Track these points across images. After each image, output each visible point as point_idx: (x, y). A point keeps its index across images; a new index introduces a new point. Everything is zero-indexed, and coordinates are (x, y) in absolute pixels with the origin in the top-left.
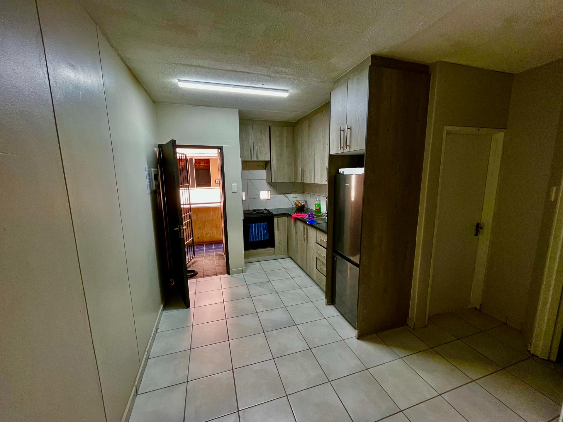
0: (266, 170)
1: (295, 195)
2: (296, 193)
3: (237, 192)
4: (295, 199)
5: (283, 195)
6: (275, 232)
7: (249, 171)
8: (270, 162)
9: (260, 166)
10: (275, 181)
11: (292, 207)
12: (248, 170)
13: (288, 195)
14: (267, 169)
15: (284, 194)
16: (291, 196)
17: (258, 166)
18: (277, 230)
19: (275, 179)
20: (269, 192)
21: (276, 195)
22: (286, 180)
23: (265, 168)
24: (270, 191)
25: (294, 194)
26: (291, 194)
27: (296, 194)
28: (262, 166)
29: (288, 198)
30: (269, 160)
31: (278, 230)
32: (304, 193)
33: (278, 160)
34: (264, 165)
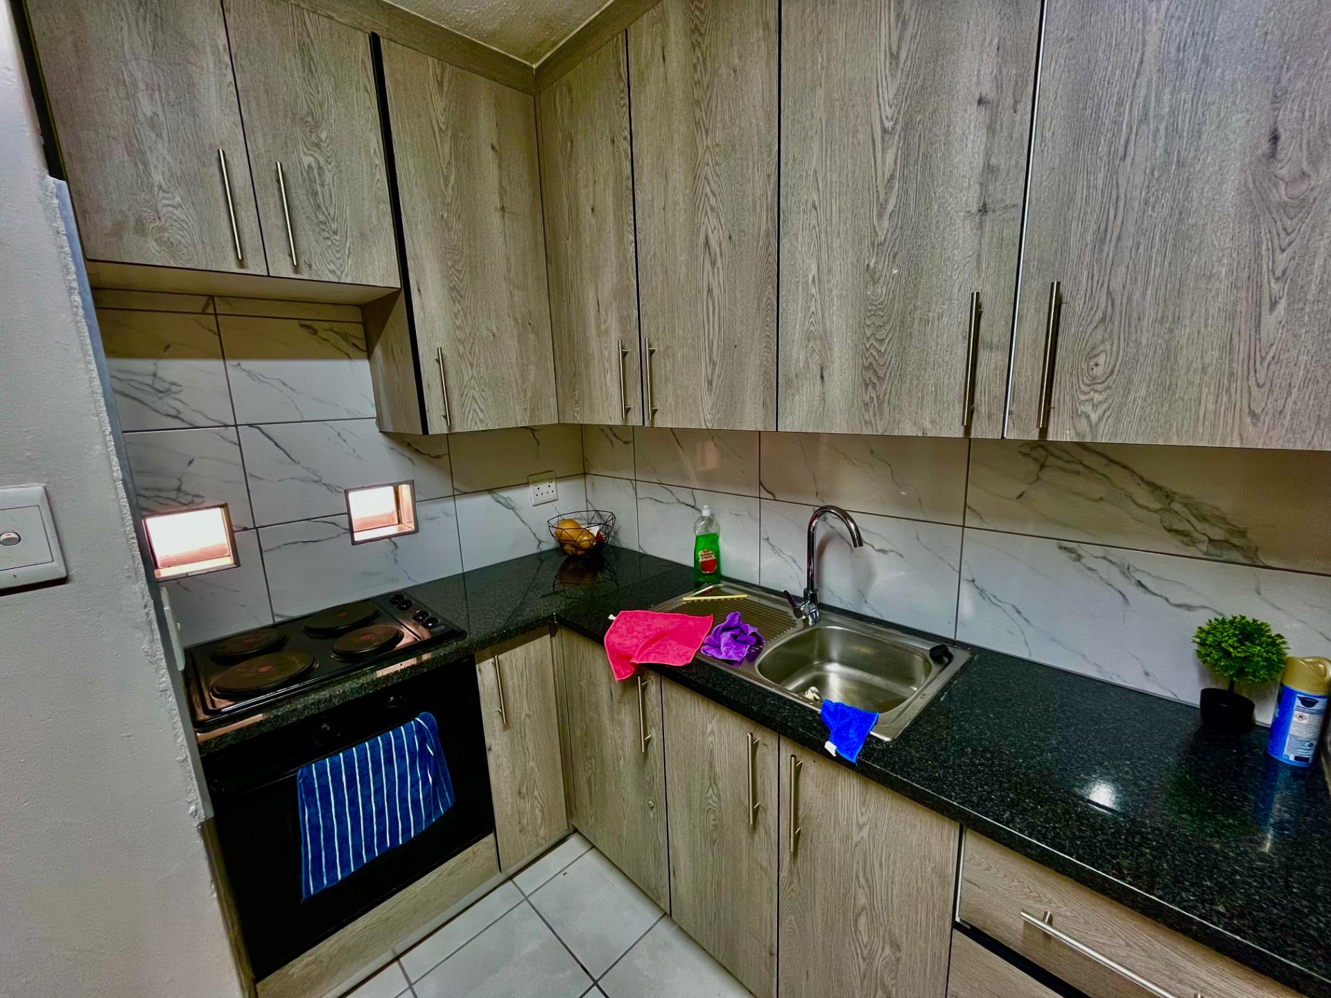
0: (369, 355)
1: (547, 489)
2: (550, 480)
3: (62, 581)
4: (549, 512)
5: (486, 499)
6: (488, 740)
7: (246, 364)
8: (403, 294)
9: (330, 335)
10: (450, 428)
11: (535, 551)
12: (234, 357)
13: (515, 495)
14: (378, 351)
15: (490, 491)
16: (525, 497)
17: (315, 332)
18: (498, 723)
19: (448, 416)
20: (405, 490)
21: (449, 505)
22: (519, 418)
23: (362, 345)
24: (411, 483)
25: (544, 487)
26: (527, 484)
27: (553, 484)
28: (345, 337)
29: (513, 509)
30: (396, 283)
31: (507, 725)
32: (585, 474)
33: (455, 293)
34: (358, 331)
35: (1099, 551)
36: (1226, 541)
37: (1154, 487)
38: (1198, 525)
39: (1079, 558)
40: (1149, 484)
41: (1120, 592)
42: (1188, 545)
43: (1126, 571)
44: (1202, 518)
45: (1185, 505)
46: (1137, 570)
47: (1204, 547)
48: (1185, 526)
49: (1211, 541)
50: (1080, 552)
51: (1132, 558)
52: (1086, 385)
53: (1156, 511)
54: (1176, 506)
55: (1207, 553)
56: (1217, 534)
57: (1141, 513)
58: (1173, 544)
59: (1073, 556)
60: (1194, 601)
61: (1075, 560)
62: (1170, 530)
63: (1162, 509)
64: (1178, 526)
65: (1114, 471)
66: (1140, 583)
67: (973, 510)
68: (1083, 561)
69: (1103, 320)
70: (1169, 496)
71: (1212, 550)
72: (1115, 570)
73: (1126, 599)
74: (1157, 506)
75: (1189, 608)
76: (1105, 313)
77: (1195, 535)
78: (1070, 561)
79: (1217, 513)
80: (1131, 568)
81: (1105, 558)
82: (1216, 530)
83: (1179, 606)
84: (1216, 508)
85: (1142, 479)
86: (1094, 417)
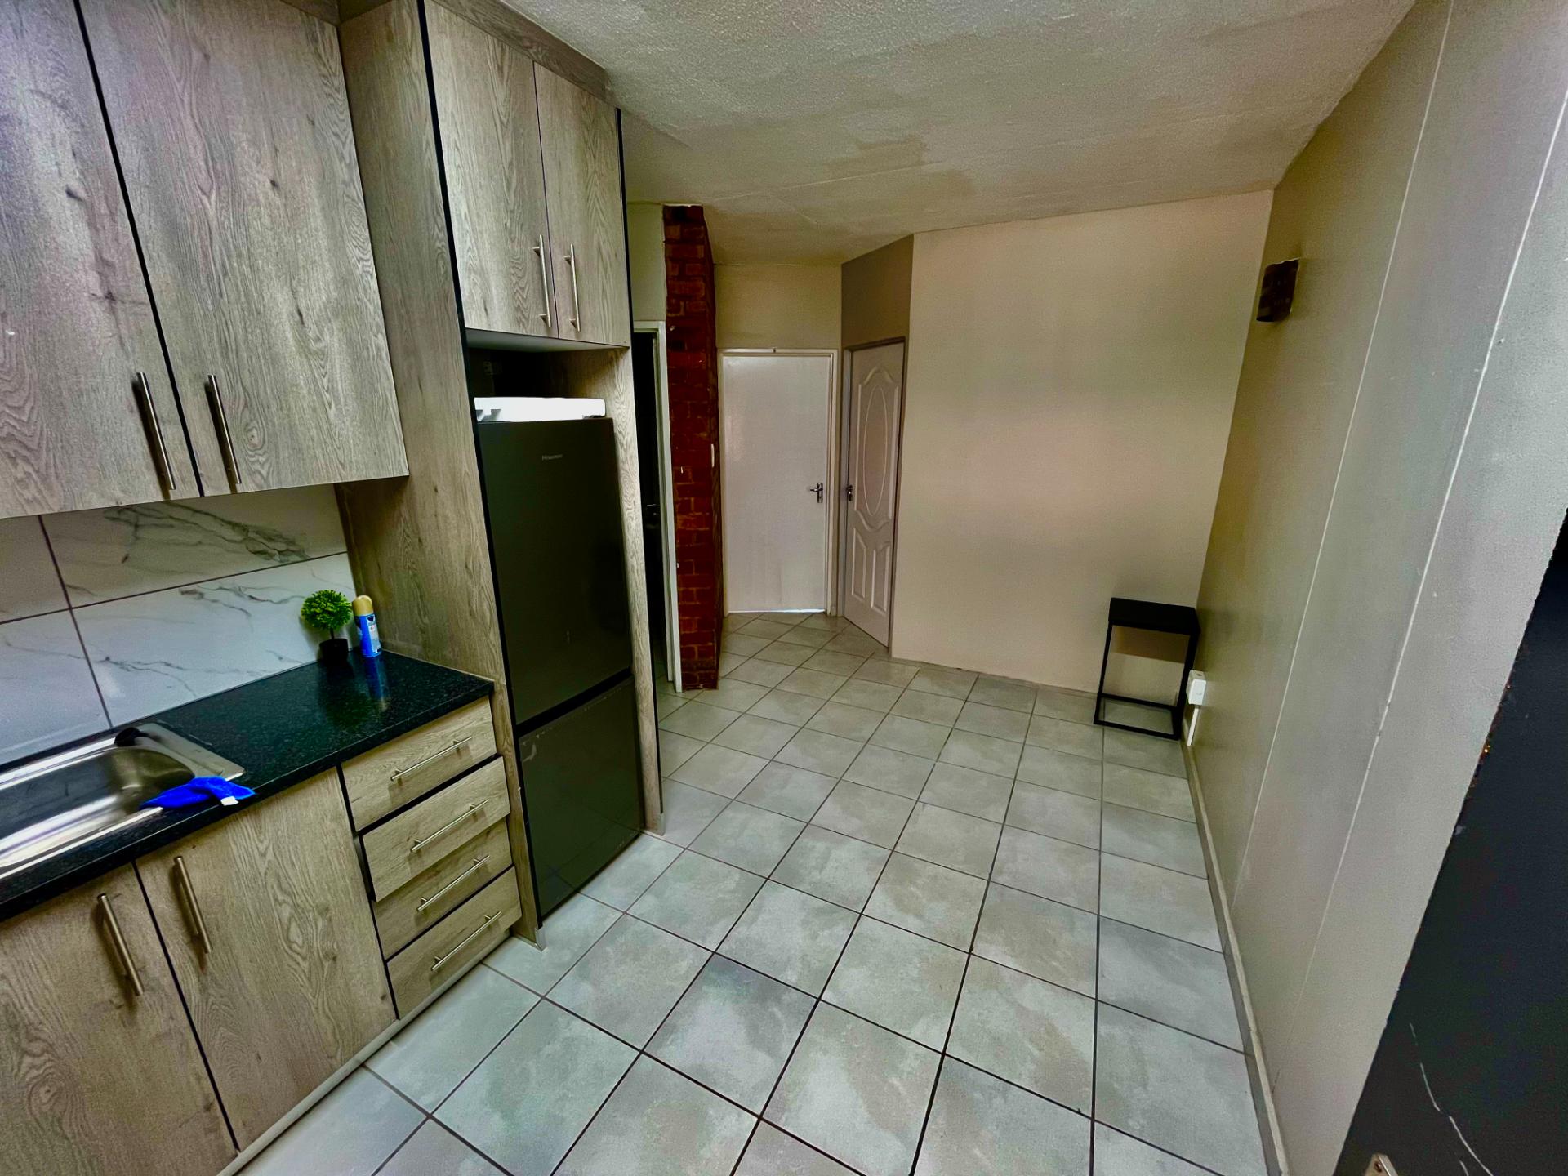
35: (215, 584)
36: (288, 550)
37: (234, 525)
38: (270, 544)
39: (201, 595)
40: (229, 523)
41: (241, 609)
42: (268, 559)
43: (239, 592)
44: (270, 539)
45: (257, 533)
46: (246, 588)
47: (277, 557)
48: (262, 548)
49: (280, 552)
50: (201, 590)
51: (239, 581)
52: (251, 451)
53: (241, 542)
54: (252, 535)
55: (281, 561)
56: (282, 547)
57: (232, 545)
58: (259, 562)
59: (196, 596)
60: (287, 595)
61: (199, 599)
62: (255, 553)
63: (245, 539)
64: (258, 549)
65: (199, 519)
66: (252, 598)
67: (75, 588)
68: (206, 596)
69: (246, 405)
70: (244, 529)
71: (283, 558)
72: (231, 594)
73: (247, 613)
74: (239, 538)
75: (285, 601)
76: (246, 401)
77: (270, 551)
78: (197, 601)
79: (275, 533)
80: (242, 589)
81: (221, 588)
82: (279, 544)
83: (280, 602)
84: (275, 530)
85: (222, 520)
86: (264, 472)
